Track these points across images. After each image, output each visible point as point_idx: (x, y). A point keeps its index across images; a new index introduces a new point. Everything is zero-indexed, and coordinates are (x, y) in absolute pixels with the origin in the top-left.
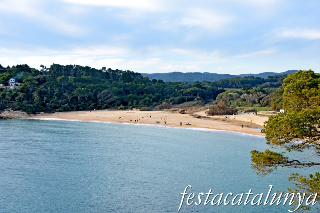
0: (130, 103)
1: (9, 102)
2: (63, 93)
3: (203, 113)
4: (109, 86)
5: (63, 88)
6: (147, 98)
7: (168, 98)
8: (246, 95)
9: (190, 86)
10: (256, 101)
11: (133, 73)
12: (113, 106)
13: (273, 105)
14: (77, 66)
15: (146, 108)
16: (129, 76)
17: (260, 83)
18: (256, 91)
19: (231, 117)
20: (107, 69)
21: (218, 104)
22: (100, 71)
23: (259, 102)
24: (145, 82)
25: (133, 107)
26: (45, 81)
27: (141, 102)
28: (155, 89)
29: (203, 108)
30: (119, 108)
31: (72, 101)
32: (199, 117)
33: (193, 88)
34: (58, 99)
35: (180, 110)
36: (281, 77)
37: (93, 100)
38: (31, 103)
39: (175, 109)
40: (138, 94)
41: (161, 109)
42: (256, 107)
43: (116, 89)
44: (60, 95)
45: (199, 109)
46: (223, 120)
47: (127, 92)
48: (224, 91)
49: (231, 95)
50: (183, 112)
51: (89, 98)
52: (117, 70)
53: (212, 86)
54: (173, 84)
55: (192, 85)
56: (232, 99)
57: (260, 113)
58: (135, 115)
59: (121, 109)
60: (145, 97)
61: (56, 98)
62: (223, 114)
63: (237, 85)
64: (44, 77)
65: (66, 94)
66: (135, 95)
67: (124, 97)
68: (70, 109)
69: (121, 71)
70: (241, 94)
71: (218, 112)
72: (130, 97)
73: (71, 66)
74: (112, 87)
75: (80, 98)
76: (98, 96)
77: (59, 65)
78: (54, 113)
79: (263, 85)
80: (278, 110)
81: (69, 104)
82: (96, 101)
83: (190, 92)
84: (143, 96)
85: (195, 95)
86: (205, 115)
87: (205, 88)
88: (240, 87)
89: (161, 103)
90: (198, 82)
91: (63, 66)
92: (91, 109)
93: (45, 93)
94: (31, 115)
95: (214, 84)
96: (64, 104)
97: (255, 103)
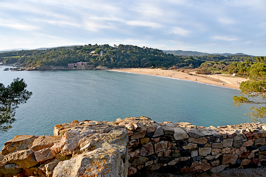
0: (156, 65)
1: (100, 62)
2: (124, 59)
3: (194, 73)
4: (146, 56)
5: (124, 56)
6: (165, 63)
7: (176, 64)
8: (216, 65)
9: (187, 58)
10: (221, 68)
11: (158, 50)
12: (148, 66)
13: (230, 71)
14: (131, 45)
15: (165, 68)
16: (157, 51)
17: (224, 59)
18: (221, 63)
19: (208, 76)
20: (145, 48)
21: (202, 69)
22: (142, 48)
23: (223, 69)
24: (164, 55)
25: (158, 68)
26: (116, 53)
27: (162, 65)
28: (169, 58)
29: (193, 70)
30: (151, 67)
31: (128, 63)
32: (191, 75)
33: (189, 60)
34: (122, 62)
35: (182, 70)
36: (234, 56)
37: (138, 63)
38: (110, 63)
39: (179, 70)
40: (161, 61)
41: (172, 69)
42: (221, 71)
43: (150, 57)
44: (123, 60)
45: (191, 71)
46: (204, 77)
47: (155, 60)
48: (205, 62)
49: (208, 64)
50: (183, 71)
51: (137, 61)
52: (151, 48)
53: (198, 58)
54: (178, 56)
55: (188, 58)
56: (209, 66)
57: (223, 74)
58: (159, 71)
59: (152, 68)
60: (164, 62)
61: (121, 61)
62: (204, 74)
63: (211, 59)
64: (116, 51)
65: (126, 59)
66: (159, 62)
67: (154, 62)
68: (127, 67)
69: (152, 49)
70: (213, 64)
71: (202, 72)
72: (157, 62)
73: (128, 45)
74: (148, 56)
75: (132, 62)
76: (141, 61)
77: (123, 45)
78: (120, 68)
79: (225, 60)
80: (232, 74)
81: (127, 64)
82: (140, 63)
83: (187, 61)
84: (163, 62)
85: (190, 63)
86: (194, 74)
87: (195, 60)
88: (213, 60)
89: (172, 66)
90: (191, 56)
91: (124, 45)
92: (138, 67)
93: (116, 58)
94: (110, 68)
95: (200, 58)
96: (125, 64)
97: (220, 69)
